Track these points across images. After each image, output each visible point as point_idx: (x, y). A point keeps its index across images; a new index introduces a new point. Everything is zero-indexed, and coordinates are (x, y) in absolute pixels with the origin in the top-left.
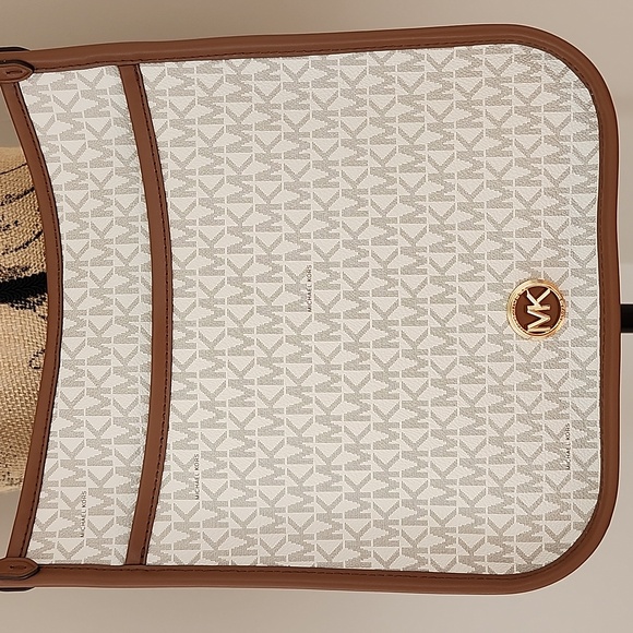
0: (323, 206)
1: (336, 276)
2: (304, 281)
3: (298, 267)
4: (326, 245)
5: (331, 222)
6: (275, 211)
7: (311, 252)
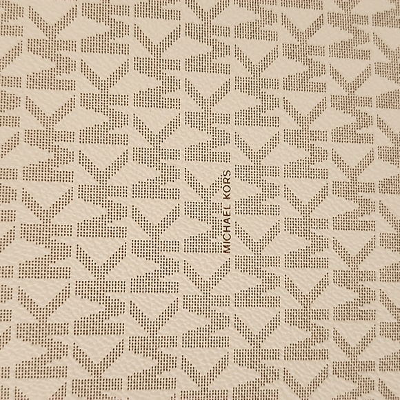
0: (252, 69)
1: (272, 191)
2: (218, 197)
3: (208, 173)
4: (257, 136)
5: (264, 98)
6: (169, 73)
7: (231, 148)
